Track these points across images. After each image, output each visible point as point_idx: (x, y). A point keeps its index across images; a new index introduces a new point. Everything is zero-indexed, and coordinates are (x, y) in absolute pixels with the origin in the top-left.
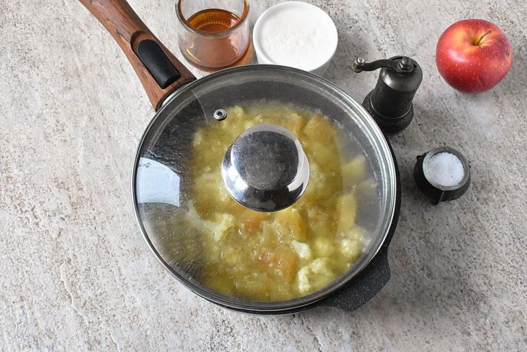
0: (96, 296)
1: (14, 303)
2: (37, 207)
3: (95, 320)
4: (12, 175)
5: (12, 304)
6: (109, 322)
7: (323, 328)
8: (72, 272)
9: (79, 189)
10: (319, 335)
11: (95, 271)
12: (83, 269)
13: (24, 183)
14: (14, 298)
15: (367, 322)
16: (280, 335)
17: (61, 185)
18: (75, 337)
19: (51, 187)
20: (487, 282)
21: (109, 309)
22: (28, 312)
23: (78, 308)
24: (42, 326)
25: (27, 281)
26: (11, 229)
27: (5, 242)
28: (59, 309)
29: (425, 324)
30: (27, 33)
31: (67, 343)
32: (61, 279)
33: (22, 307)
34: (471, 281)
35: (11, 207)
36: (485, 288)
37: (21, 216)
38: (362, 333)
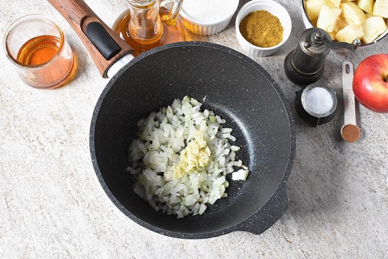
1: (35, 211)
2: (40, 136)
3: (99, 216)
4: (17, 114)
6: (110, 216)
8: (75, 182)
9: (71, 119)
12: (83, 179)
13: (28, 120)
14: (35, 208)
17: (56, 117)
18: (86, 231)
19: (48, 120)
20: (383, 151)
22: (48, 217)
23: (84, 209)
24: (60, 225)
25: (43, 193)
26: (24, 156)
27: (21, 166)
28: (70, 212)
29: (342, 188)
31: (81, 236)
32: (68, 189)
33: (42, 214)
34: (372, 152)
35: (21, 138)
36: (383, 156)
37: (30, 145)
38: (297, 200)
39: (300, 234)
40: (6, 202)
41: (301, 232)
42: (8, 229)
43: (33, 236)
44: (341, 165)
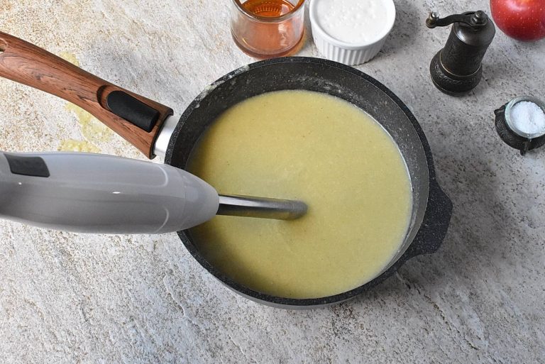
0: (207, 302)
3: (212, 326)
5: (123, 325)
6: (226, 326)
7: (440, 294)
8: (176, 282)
10: (438, 301)
11: (200, 277)
12: (187, 277)
14: (123, 319)
15: (481, 281)
16: (400, 308)
18: (195, 347)
21: (224, 312)
22: (142, 331)
23: (191, 317)
24: (159, 342)
25: (133, 299)
26: (104, 250)
27: (100, 264)
28: (172, 322)
29: (538, 273)
30: (73, 51)
31: (189, 354)
32: (167, 291)
33: (134, 327)
38: (479, 292)
39: (488, 337)
40: (83, 313)
41: (489, 334)
42: (88, 350)
43: (123, 357)
44: (533, 242)
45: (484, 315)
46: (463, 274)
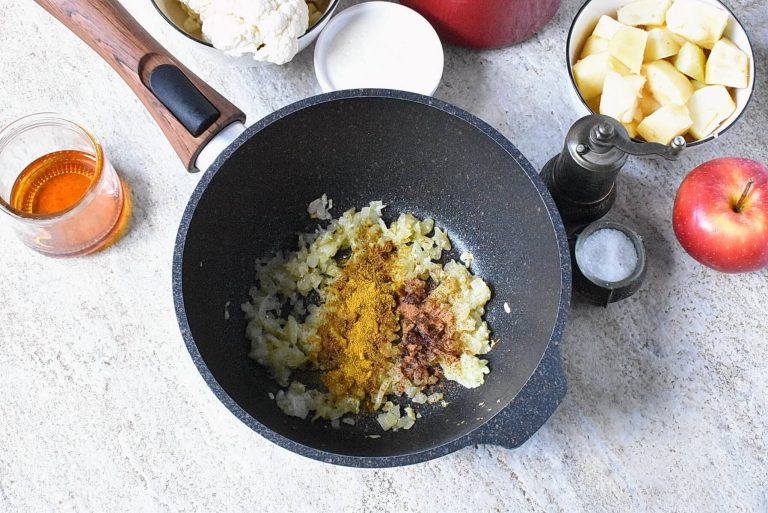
0: (182, 470)
1: (60, 503)
2: (63, 351)
3: (188, 506)
4: (15, 309)
5: (58, 505)
6: (209, 506)
7: (521, 457)
8: (138, 440)
9: (122, 314)
10: (517, 468)
11: (172, 433)
12: (154, 432)
13: (37, 320)
14: (59, 496)
15: (581, 437)
16: (461, 478)
17: (93, 313)
19: (78, 318)
20: (740, 347)
21: (205, 486)
23: (158, 493)
25: (73, 467)
26: (32, 393)
27: (27, 414)
28: (130, 500)
29: (664, 424)
32: (124, 455)
33: (74, 508)
34: (718, 350)
35: (24, 358)
36: (739, 357)
37: (44, 370)
38: (578, 454)
44: (660, 379)
45: (583, 488)
46: (555, 427)
